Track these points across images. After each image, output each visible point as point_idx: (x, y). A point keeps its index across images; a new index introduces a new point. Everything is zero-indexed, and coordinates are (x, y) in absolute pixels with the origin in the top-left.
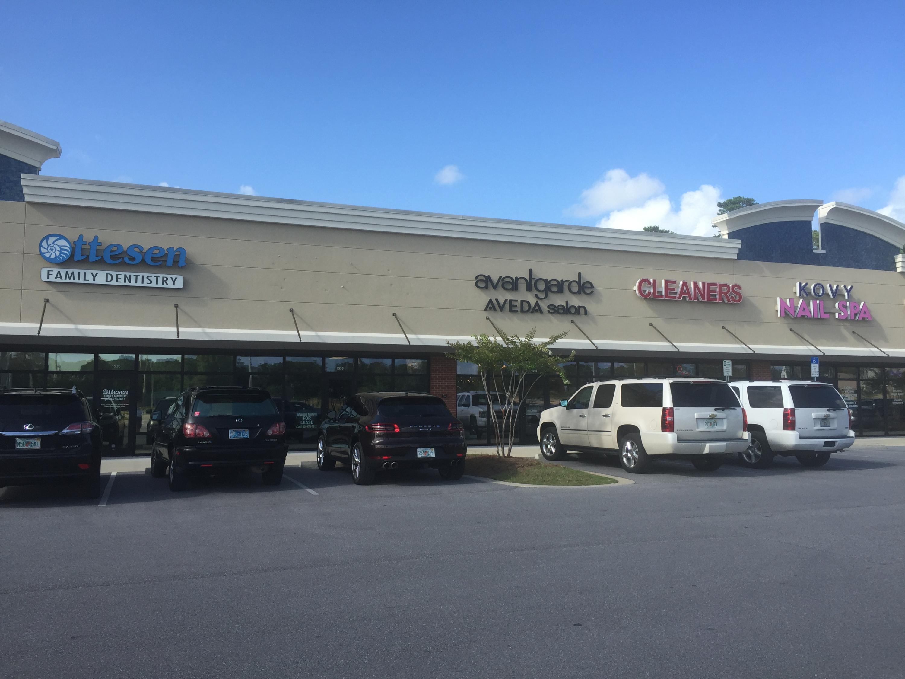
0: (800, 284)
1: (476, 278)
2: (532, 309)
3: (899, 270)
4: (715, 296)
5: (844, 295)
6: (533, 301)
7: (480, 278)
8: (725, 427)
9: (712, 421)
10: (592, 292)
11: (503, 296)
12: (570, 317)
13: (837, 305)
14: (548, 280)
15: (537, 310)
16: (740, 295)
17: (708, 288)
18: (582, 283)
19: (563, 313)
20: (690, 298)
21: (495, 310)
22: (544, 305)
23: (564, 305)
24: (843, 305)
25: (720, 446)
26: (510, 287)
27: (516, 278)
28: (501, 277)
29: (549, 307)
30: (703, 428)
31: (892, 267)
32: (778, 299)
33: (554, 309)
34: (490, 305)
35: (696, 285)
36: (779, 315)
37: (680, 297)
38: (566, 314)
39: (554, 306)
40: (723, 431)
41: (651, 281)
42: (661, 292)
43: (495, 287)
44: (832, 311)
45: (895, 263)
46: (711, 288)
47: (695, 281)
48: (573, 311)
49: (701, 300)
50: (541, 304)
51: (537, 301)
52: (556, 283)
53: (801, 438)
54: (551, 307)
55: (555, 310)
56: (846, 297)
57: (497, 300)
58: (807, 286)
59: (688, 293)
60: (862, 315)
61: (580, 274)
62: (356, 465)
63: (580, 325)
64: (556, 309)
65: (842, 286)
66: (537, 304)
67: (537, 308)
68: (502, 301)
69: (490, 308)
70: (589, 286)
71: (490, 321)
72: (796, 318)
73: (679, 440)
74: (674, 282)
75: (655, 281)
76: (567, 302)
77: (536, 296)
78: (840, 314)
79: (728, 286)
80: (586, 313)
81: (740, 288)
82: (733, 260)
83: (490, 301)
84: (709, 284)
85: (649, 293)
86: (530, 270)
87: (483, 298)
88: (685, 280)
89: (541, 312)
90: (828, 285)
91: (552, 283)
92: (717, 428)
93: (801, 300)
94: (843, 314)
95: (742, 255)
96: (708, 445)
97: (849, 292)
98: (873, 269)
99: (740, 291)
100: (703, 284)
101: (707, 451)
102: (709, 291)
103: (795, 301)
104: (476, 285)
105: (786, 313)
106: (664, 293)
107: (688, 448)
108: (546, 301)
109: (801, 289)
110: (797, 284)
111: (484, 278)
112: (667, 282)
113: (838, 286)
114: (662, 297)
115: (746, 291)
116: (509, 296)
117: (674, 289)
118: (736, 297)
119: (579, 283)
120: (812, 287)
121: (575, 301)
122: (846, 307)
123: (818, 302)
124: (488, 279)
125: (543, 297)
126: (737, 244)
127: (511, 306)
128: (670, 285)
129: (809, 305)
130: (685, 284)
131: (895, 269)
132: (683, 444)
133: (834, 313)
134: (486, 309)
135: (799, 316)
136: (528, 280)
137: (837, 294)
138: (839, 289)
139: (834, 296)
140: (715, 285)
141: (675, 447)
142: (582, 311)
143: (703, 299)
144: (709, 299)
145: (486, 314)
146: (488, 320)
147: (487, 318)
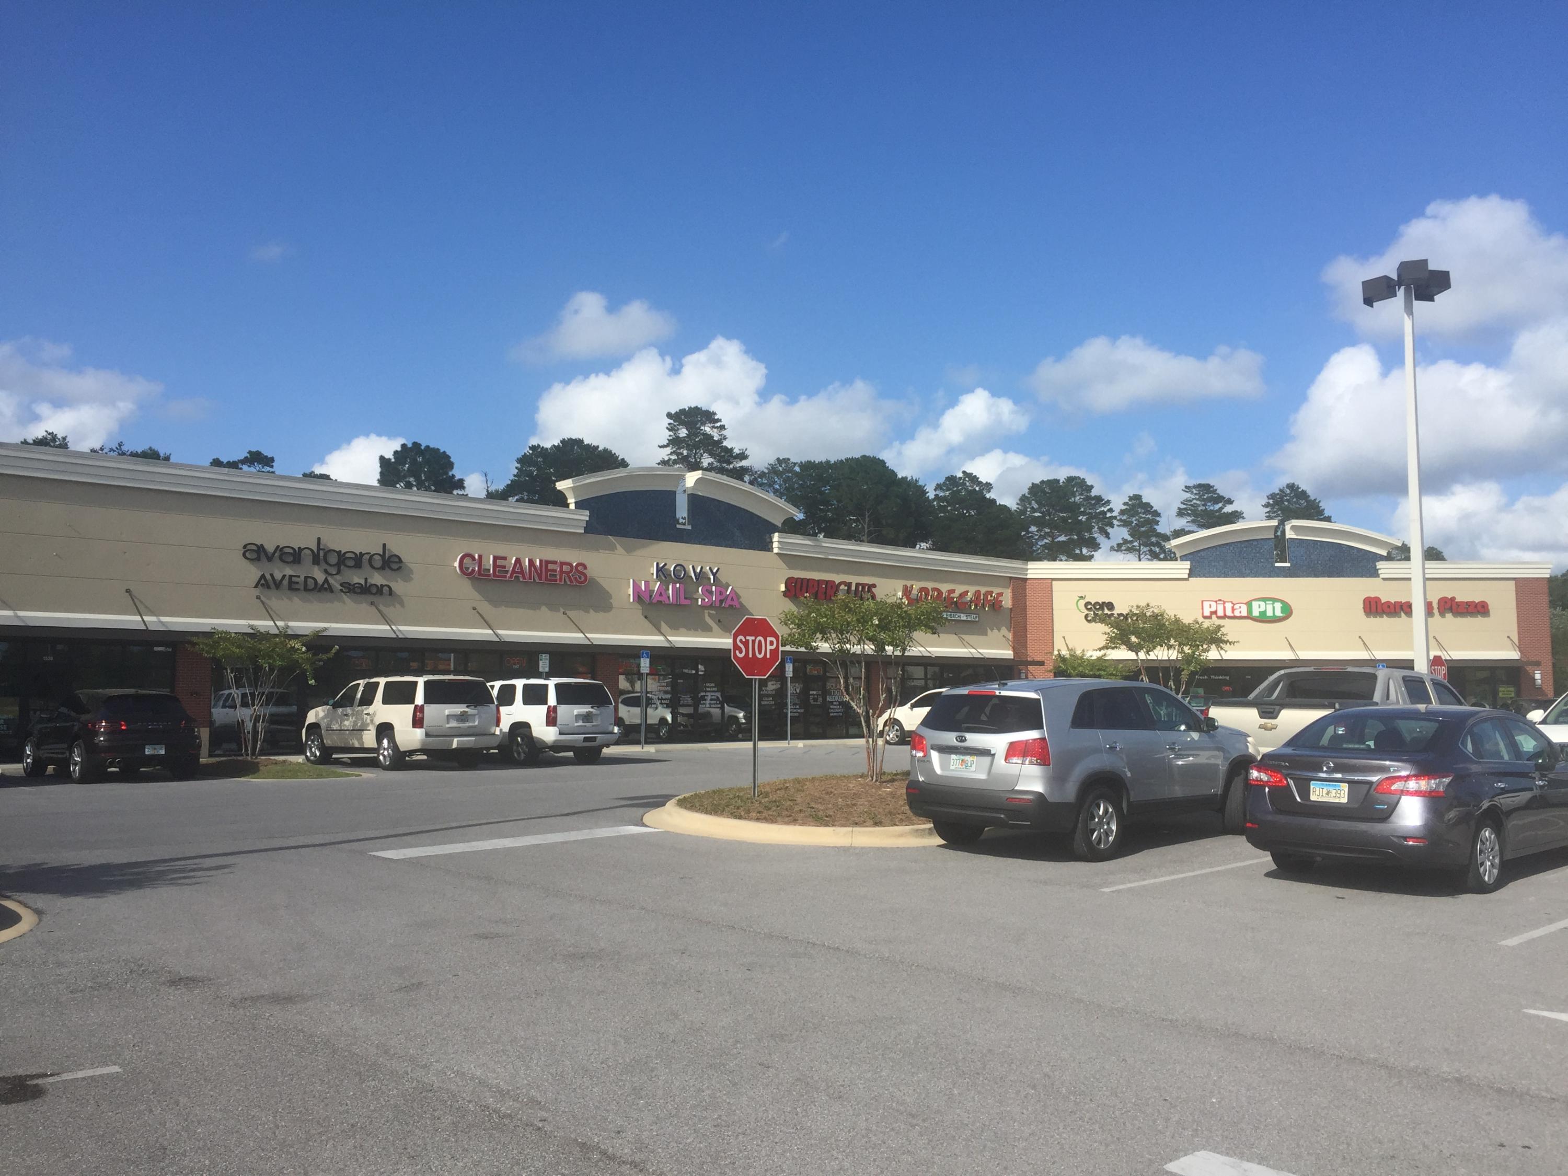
0: (658, 564)
1: (245, 547)
2: (319, 586)
3: (776, 550)
4: (555, 576)
5: (710, 579)
6: (320, 577)
7: (249, 547)
8: (476, 723)
9: (463, 718)
10: (400, 567)
11: (281, 571)
12: (371, 598)
13: (700, 589)
14: (343, 552)
15: (325, 588)
16: (585, 576)
17: (547, 566)
18: (387, 556)
19: (361, 593)
20: (524, 578)
21: (269, 587)
22: (335, 582)
23: (363, 583)
24: (707, 590)
25: (469, 741)
26: (291, 559)
27: (299, 548)
28: (278, 546)
29: (341, 585)
30: (453, 724)
31: (767, 547)
32: (631, 581)
33: (348, 588)
34: (263, 582)
35: (531, 562)
36: (632, 600)
37: (511, 577)
38: (365, 594)
39: (350, 584)
40: (475, 727)
41: (476, 556)
42: (489, 570)
43: (270, 558)
44: (695, 596)
45: (772, 543)
46: (550, 566)
47: (531, 557)
48: (374, 590)
49: (537, 580)
50: (331, 580)
51: (326, 578)
52: (352, 556)
53: (560, 734)
54: (344, 585)
55: (350, 589)
56: (712, 581)
57: (272, 575)
58: (666, 567)
59: (522, 572)
60: (729, 602)
61: (384, 545)
62: (76, 764)
63: (381, 607)
64: (352, 587)
65: (708, 568)
66: (326, 580)
67: (326, 586)
68: (278, 576)
69: (263, 585)
70: (397, 560)
71: (262, 601)
72: (651, 604)
73: (427, 735)
74: (505, 558)
75: (480, 557)
76: (366, 579)
77: (326, 571)
78: (703, 600)
79: (571, 565)
80: (391, 592)
81: (585, 567)
82: (581, 533)
83: (263, 576)
84: (548, 562)
85: (473, 570)
86: (319, 539)
87: (253, 573)
88: (519, 556)
89: (332, 591)
90: (691, 567)
91: (348, 555)
92: (467, 724)
93: (659, 583)
94: (707, 600)
95: (590, 528)
96: (456, 740)
97: (714, 574)
98: (746, 549)
99: (585, 571)
100: (541, 561)
101: (455, 746)
102: (547, 570)
103: (651, 584)
104: (244, 555)
105: (639, 597)
106: (491, 572)
107: (435, 743)
108: (338, 577)
109: (659, 570)
110: (655, 564)
111: (255, 548)
112: (495, 558)
113: (702, 568)
114: (489, 575)
115: (592, 572)
116: (289, 571)
117: (504, 567)
118: (580, 578)
119: (383, 556)
120: (672, 569)
121: (377, 579)
122: (711, 592)
123: (678, 585)
124: (260, 549)
125: (334, 573)
126: (585, 516)
127: (291, 582)
128: (499, 562)
129: (668, 589)
130: (518, 561)
131: (771, 549)
132: (430, 739)
133: (697, 600)
134: (256, 587)
135: (655, 601)
136: (316, 551)
137: (700, 576)
138: (703, 570)
139: (697, 579)
140: (555, 563)
141: (423, 743)
142: (385, 589)
143: (540, 578)
144: (546, 579)
145: (257, 592)
146: (259, 600)
147: (258, 597)
